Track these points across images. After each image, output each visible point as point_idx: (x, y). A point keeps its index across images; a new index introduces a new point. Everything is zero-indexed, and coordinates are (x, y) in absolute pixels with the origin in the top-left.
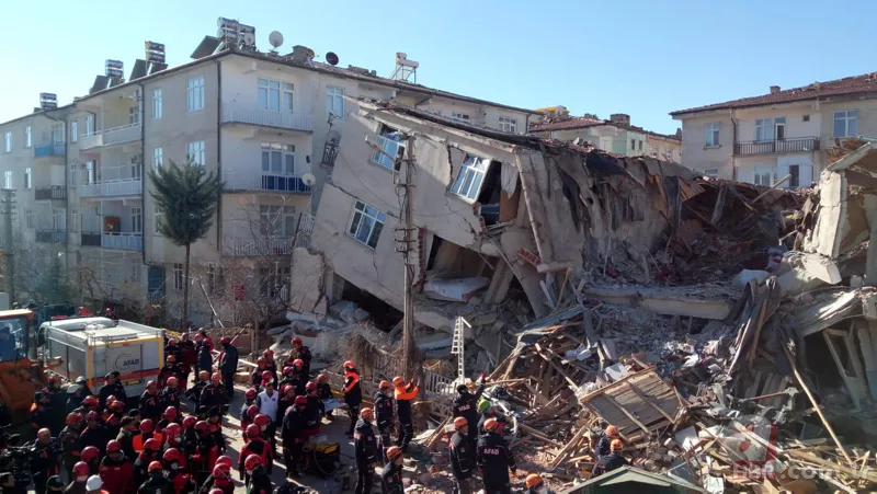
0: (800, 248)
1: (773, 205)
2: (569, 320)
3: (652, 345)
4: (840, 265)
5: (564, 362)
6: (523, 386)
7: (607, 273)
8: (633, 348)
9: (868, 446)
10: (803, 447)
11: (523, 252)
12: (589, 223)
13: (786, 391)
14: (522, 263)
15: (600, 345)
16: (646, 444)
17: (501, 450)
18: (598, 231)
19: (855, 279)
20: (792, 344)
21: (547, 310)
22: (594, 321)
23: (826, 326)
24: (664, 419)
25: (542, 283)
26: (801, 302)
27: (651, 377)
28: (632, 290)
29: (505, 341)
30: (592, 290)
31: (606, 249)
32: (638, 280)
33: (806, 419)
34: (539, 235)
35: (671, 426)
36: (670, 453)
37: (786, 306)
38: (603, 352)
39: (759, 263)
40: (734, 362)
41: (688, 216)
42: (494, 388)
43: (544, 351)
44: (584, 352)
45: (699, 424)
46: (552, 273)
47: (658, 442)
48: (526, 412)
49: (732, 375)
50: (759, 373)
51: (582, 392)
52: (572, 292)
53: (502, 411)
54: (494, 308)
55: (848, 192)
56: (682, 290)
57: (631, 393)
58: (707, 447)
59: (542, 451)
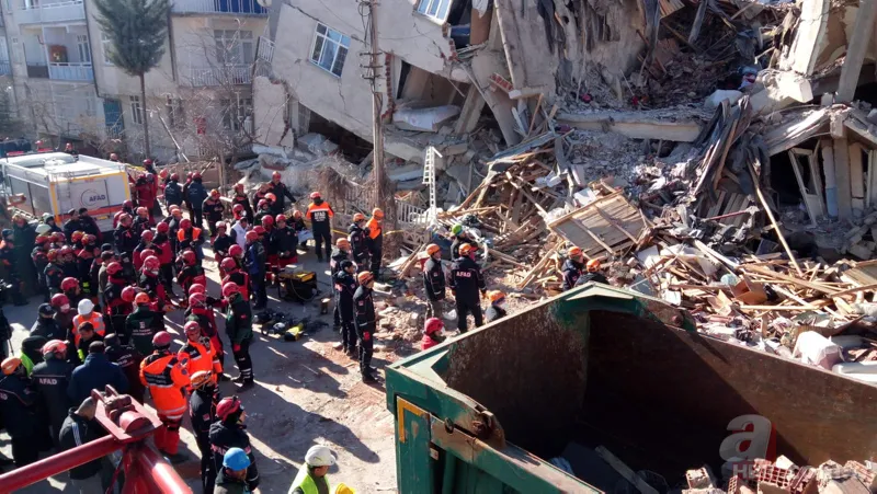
0: (775, 66)
1: (751, 21)
2: (541, 147)
3: (620, 169)
4: (813, 83)
5: (534, 189)
6: (494, 214)
7: (580, 97)
8: (602, 173)
9: (818, 258)
10: (759, 262)
11: (494, 78)
12: (563, 44)
13: (747, 210)
14: (494, 90)
15: (570, 172)
16: (610, 264)
17: (473, 273)
18: (572, 53)
19: (827, 96)
20: (758, 164)
21: (519, 138)
22: (565, 148)
23: (793, 145)
24: (629, 240)
25: (514, 110)
26: (771, 122)
27: (618, 200)
28: (605, 115)
29: (476, 171)
30: (563, 116)
31: (579, 72)
32: (611, 104)
33: (763, 235)
34: (511, 58)
35: (635, 246)
36: (633, 271)
37: (756, 126)
38: (573, 178)
39: (733, 83)
40: (700, 183)
41: (665, 35)
42: (465, 217)
43: (514, 179)
44: (554, 179)
45: (662, 243)
46: (524, 99)
47: (621, 262)
48: (496, 238)
49: (697, 196)
50: (723, 193)
51: (550, 218)
52: (544, 118)
53: (473, 238)
54: (465, 137)
55: (831, 4)
56: (655, 113)
57: (598, 217)
58: (667, 264)
59: (511, 273)
